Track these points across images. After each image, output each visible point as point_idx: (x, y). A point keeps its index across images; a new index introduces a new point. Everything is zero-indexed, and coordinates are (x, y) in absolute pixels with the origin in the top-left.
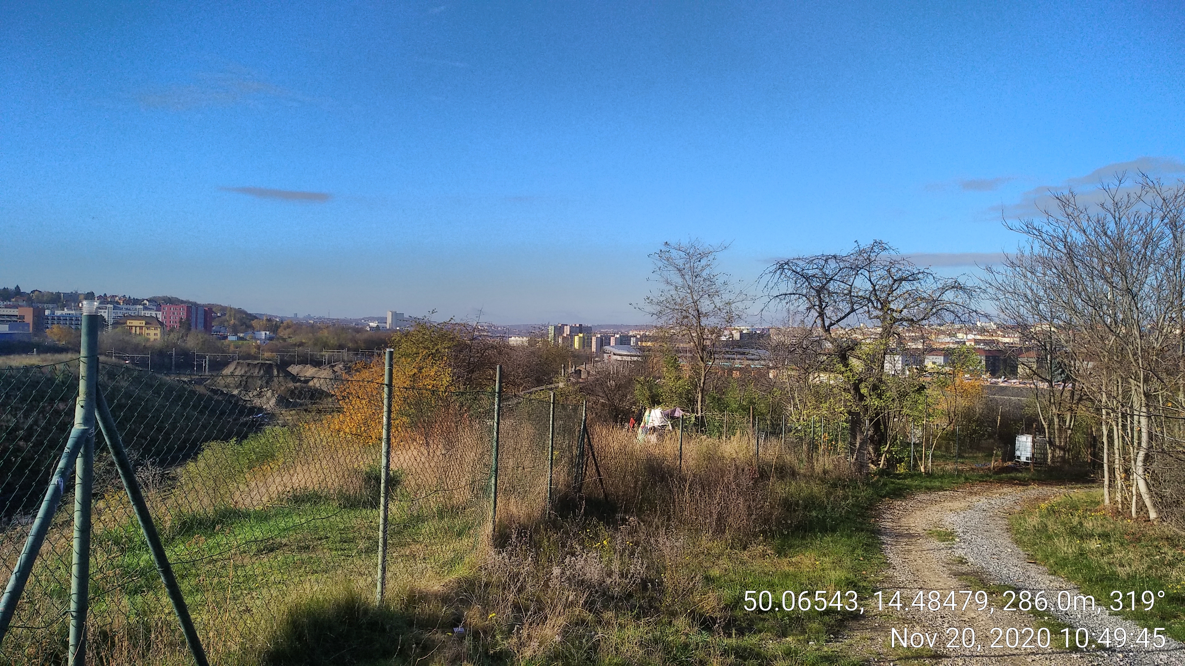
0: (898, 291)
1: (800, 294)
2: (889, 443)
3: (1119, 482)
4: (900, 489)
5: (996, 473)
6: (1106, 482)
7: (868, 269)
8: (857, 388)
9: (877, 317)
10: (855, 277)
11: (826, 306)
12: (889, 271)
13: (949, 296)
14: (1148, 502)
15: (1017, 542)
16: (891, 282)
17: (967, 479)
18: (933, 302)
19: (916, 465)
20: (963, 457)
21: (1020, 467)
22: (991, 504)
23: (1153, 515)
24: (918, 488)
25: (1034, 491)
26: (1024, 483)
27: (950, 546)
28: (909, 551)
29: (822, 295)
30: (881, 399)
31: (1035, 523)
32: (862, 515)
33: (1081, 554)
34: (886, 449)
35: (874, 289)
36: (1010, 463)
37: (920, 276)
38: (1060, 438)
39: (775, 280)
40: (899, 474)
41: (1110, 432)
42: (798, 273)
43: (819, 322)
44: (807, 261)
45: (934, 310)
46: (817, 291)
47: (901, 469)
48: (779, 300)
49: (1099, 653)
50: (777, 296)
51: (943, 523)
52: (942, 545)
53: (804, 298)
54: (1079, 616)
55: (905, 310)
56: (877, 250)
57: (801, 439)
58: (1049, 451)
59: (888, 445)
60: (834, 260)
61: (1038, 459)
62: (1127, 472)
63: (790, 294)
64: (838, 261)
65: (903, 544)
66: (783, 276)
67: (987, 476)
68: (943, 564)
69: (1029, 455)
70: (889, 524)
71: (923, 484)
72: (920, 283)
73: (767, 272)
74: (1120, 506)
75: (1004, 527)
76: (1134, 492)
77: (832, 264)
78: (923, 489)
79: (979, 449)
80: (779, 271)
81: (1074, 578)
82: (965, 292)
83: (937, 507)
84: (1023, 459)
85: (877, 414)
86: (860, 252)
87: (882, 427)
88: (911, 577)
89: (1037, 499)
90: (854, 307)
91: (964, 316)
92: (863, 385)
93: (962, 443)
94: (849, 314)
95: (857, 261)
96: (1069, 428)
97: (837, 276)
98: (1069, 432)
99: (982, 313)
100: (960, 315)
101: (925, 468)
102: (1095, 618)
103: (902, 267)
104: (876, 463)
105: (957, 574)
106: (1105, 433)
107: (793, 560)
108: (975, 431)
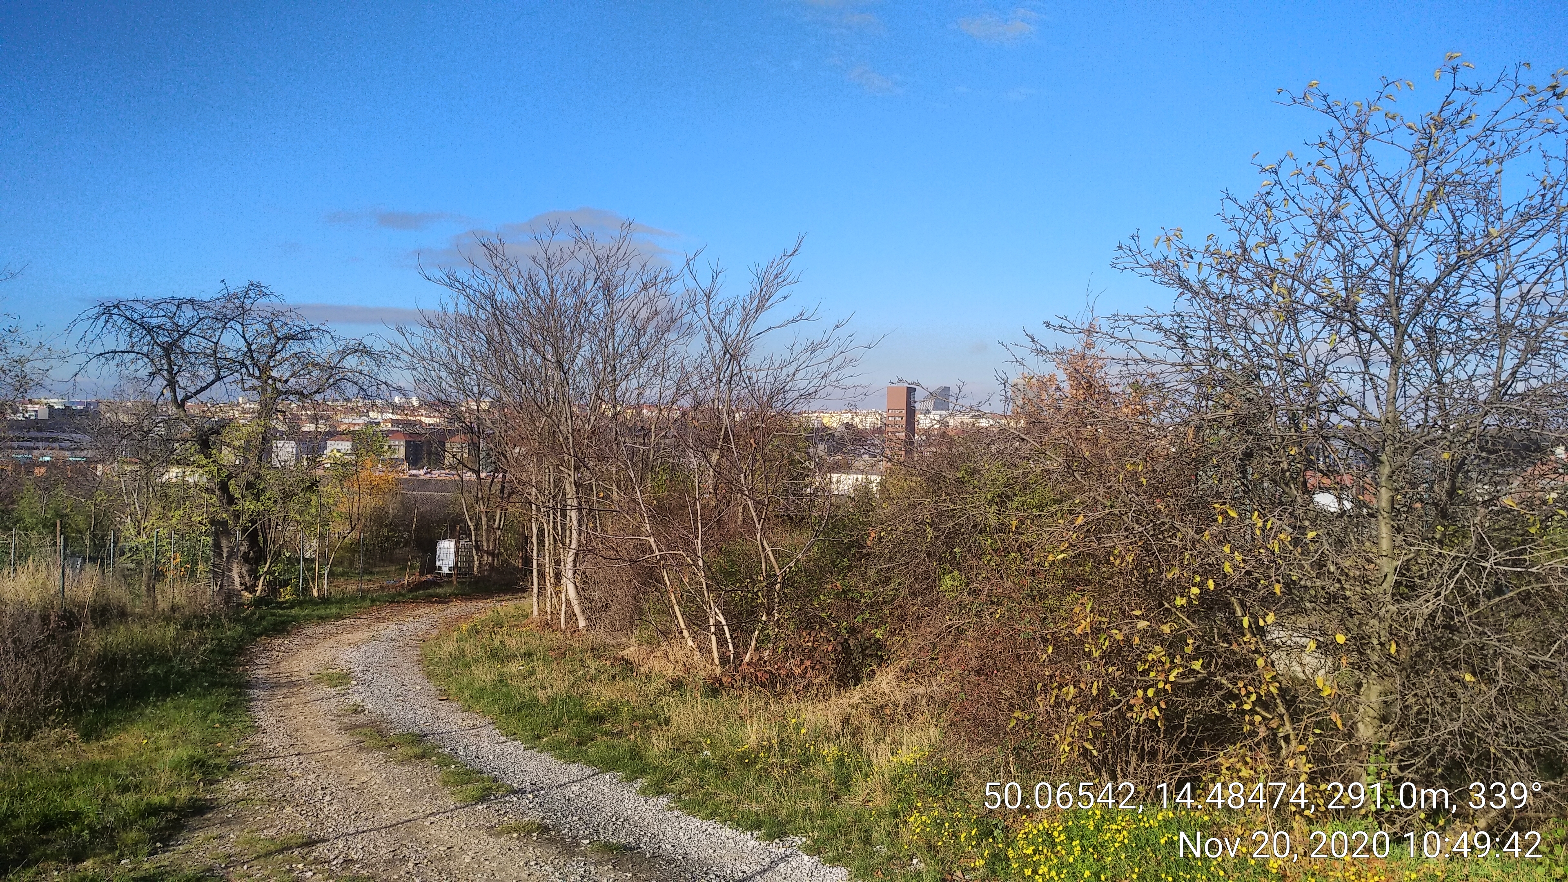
0: (283, 354)
1: (138, 353)
2: (269, 561)
3: (549, 589)
4: (283, 622)
5: (411, 591)
6: (535, 590)
7: (241, 321)
8: (224, 487)
9: (254, 388)
10: (222, 332)
11: (179, 371)
12: (270, 325)
13: (351, 362)
14: (577, 610)
15: (430, 676)
16: (273, 341)
17: (373, 601)
18: (330, 369)
19: (307, 590)
20: (371, 573)
21: (440, 580)
22: (401, 630)
23: (582, 623)
24: (308, 619)
25: (456, 608)
26: (444, 600)
27: (343, 692)
28: (288, 706)
29: (172, 357)
30: (258, 501)
31: (451, 649)
32: (224, 664)
33: (501, 681)
34: (266, 569)
35: (250, 350)
36: (429, 576)
37: (313, 334)
38: (488, 541)
39: (98, 330)
40: (283, 603)
41: (541, 531)
42: (135, 321)
43: (167, 393)
44: (150, 305)
45: (331, 381)
46: (164, 348)
47: (286, 594)
48: (104, 359)
49: (507, 799)
50: (101, 354)
51: (338, 662)
52: (333, 691)
53: (146, 360)
54: (491, 757)
55: (292, 379)
56: (253, 296)
57: (139, 563)
58: (476, 558)
59: (268, 564)
60: (191, 306)
61: (462, 570)
62: (558, 576)
63: (122, 352)
64: (197, 307)
65: (280, 696)
66: (109, 325)
67: (400, 594)
68: (332, 718)
69: (452, 564)
70: (263, 671)
71: (315, 613)
72: (313, 343)
73: (83, 316)
74: (549, 617)
75: (416, 658)
76: (564, 599)
77: (188, 312)
78: (315, 620)
79: (392, 562)
80: (103, 317)
81: (490, 712)
82: (372, 358)
83: (332, 642)
84: (445, 570)
85: (253, 522)
86: (230, 298)
87: (261, 539)
88: (286, 741)
89: (458, 619)
90: (222, 373)
91: (370, 389)
92: (232, 481)
93: (369, 554)
94: (213, 382)
95: (224, 310)
96: (499, 528)
97: (195, 329)
98: (499, 532)
99: (394, 386)
100: (365, 387)
101: (319, 590)
102: (508, 757)
103: (289, 321)
104: (251, 589)
105: (349, 728)
106: (535, 531)
107: (110, 742)
108: (388, 539)
